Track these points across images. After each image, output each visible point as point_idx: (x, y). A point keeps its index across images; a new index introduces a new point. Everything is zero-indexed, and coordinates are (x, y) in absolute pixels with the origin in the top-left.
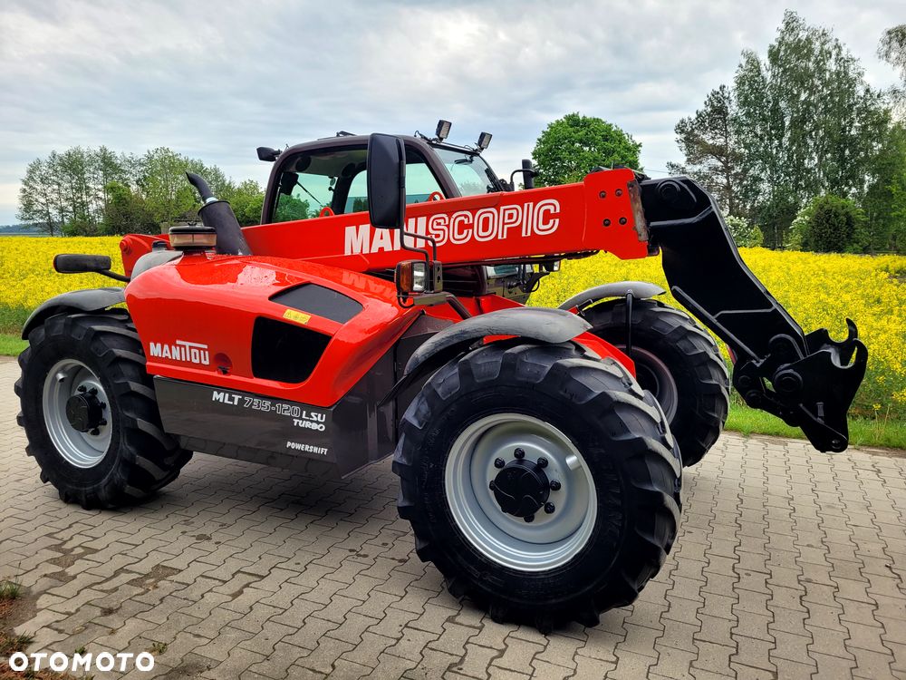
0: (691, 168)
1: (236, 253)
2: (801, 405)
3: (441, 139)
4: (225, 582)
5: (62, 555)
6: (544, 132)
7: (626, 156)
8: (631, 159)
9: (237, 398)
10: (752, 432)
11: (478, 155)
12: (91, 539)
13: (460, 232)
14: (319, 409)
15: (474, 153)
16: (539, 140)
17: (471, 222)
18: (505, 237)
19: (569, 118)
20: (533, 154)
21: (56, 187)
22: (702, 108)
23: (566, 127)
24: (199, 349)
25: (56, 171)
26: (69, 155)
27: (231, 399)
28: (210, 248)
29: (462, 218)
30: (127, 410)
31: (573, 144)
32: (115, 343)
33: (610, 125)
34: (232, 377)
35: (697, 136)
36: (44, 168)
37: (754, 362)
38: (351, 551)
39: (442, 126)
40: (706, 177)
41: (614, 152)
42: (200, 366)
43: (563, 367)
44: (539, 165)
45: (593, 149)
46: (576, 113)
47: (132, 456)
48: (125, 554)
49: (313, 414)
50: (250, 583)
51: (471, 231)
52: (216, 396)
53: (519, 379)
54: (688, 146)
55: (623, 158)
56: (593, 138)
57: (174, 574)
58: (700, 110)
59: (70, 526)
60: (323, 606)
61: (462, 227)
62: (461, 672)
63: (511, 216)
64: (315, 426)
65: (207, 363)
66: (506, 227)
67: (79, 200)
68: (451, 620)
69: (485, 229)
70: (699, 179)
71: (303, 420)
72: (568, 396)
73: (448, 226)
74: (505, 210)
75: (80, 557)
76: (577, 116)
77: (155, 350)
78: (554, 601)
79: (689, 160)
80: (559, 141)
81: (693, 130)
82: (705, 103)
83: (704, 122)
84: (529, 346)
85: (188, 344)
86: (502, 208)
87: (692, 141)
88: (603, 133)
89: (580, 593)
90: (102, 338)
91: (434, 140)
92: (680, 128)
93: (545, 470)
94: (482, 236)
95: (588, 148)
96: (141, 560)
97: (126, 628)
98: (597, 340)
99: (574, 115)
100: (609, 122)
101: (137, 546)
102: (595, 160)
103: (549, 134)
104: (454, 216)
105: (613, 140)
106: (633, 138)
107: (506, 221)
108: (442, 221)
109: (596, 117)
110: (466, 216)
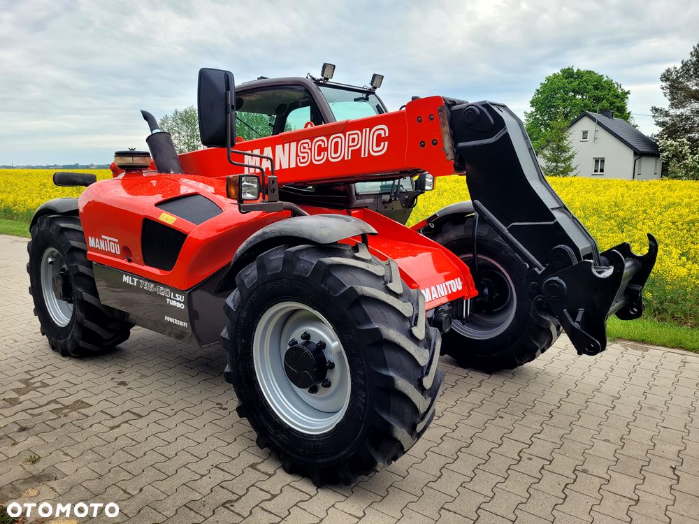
0: (672, 112)
1: (169, 172)
2: (565, 310)
3: (327, 79)
4: (113, 417)
5: (25, 386)
6: (542, 84)
7: (614, 103)
8: (619, 105)
9: (136, 280)
10: (619, 338)
11: (374, 93)
12: (51, 377)
13: (319, 155)
14: (181, 292)
15: (370, 92)
16: (537, 90)
17: (326, 146)
18: (350, 158)
19: (564, 71)
20: (531, 103)
21: (177, 135)
22: (687, 58)
23: (561, 79)
24: (114, 242)
25: (178, 124)
26: (186, 112)
27: (133, 281)
28: (146, 167)
29: (320, 143)
30: (78, 287)
31: (567, 94)
32: (74, 237)
33: (602, 76)
34: (133, 264)
35: (681, 83)
36: (170, 122)
37: (536, 269)
38: (217, 404)
39: (328, 68)
40: (687, 118)
41: (603, 99)
42: (115, 255)
43: (323, 263)
44: (536, 111)
45: (584, 97)
46: (571, 67)
47: (82, 320)
48: (64, 390)
49: (177, 295)
50: (129, 420)
51: (326, 153)
52: (126, 279)
53: (295, 273)
54: (671, 92)
55: (612, 103)
56: (585, 87)
57: (85, 408)
58: (685, 60)
59: (45, 367)
60: (167, 443)
61: (321, 150)
62: (232, 508)
63: (353, 140)
64: (179, 305)
65: (118, 253)
66: (350, 149)
67: (192, 144)
68: (253, 466)
69: (336, 152)
70: (681, 121)
71: (172, 299)
72: (327, 289)
73: (311, 149)
74: (349, 135)
75: (35, 389)
76: (572, 69)
77: (92, 242)
78: (321, 460)
79: (672, 104)
80: (554, 91)
81: (678, 78)
82: (691, 53)
83: (689, 70)
84: (307, 246)
85: (108, 238)
86: (348, 133)
87: (676, 88)
88: (595, 83)
89: (338, 456)
90: (66, 233)
91: (321, 80)
92: (666, 77)
93: (324, 351)
94: (335, 158)
95: (580, 97)
96: (71, 395)
97: (25, 442)
98: (440, 248)
99: (569, 69)
100: (600, 74)
101: (75, 385)
102: (585, 106)
103: (546, 85)
104: (315, 141)
105: (603, 88)
106: (622, 87)
107: (351, 144)
108: (306, 145)
109: (589, 70)
110: (323, 141)
